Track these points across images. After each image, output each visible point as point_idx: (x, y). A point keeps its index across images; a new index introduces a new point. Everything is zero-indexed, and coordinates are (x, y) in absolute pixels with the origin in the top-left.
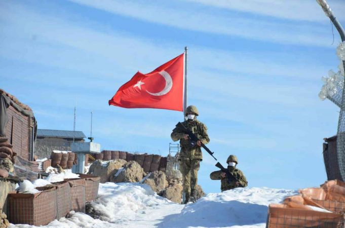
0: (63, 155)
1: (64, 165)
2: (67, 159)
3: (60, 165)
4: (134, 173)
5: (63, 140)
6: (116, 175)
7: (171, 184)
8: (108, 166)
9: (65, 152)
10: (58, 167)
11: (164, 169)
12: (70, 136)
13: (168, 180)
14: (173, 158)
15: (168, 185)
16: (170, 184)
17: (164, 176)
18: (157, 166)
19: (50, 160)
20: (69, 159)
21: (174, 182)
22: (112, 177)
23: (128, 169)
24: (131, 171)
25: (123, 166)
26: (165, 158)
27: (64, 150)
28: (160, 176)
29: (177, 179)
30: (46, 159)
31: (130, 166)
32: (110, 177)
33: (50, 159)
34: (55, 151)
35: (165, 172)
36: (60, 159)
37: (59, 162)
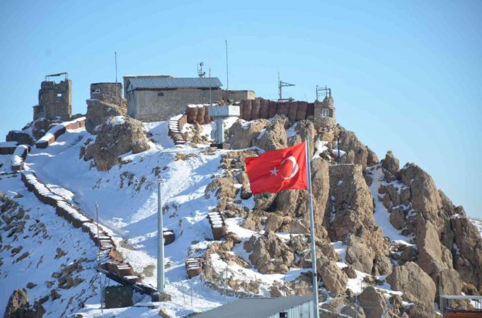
0: (200, 110)
1: (200, 120)
2: (203, 113)
3: (196, 120)
4: (278, 135)
5: (197, 90)
6: (259, 138)
7: (321, 133)
8: (249, 129)
9: (200, 106)
10: (194, 123)
11: (311, 117)
12: (206, 85)
13: (317, 128)
14: (321, 103)
15: (316, 134)
16: (318, 133)
17: (312, 126)
18: (304, 114)
19: (186, 116)
20: (206, 113)
21: (323, 130)
22: (253, 141)
23: (271, 131)
24: (274, 133)
25: (265, 127)
26: (312, 104)
27: (200, 103)
28: (307, 126)
29: (327, 127)
30: (181, 116)
31: (273, 128)
32: (251, 141)
33: (186, 114)
34: (191, 106)
35: (312, 120)
36: (196, 113)
37: (195, 117)
